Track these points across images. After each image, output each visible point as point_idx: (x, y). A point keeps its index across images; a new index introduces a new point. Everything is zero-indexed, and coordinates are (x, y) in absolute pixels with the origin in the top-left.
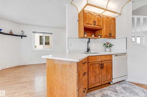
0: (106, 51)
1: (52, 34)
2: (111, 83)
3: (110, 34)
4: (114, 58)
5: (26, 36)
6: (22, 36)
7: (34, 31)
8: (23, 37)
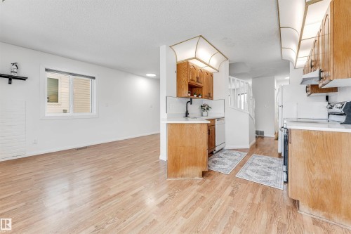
0: (202, 116)
1: (94, 78)
2: (214, 152)
3: (209, 94)
4: (217, 122)
5: (24, 79)
6: (10, 78)
7: (48, 67)
8: (13, 80)
